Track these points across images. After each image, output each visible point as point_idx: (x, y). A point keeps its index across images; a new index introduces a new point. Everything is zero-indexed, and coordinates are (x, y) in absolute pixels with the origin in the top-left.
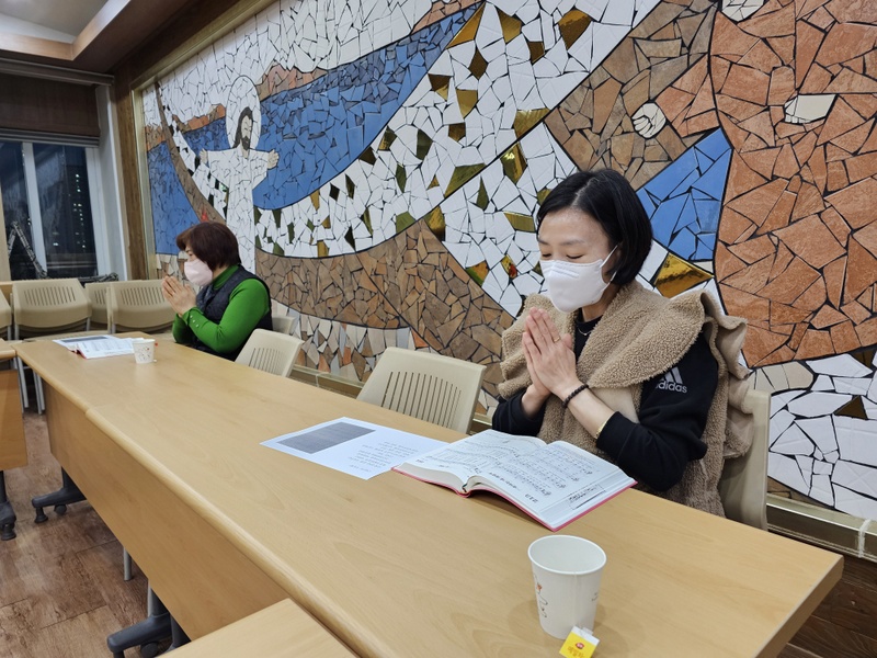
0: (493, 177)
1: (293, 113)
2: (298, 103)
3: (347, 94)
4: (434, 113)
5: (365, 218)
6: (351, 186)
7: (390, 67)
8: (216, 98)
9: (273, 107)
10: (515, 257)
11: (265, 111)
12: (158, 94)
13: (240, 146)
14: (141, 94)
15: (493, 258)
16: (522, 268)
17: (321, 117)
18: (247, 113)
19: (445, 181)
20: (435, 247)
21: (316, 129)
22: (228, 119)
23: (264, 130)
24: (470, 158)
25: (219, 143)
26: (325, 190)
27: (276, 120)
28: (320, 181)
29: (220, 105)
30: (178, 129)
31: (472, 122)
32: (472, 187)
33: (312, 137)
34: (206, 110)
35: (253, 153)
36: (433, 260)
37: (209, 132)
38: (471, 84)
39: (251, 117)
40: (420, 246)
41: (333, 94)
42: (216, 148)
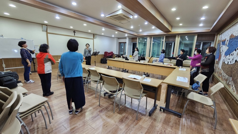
5: (233, 59)
6: (233, 54)
8: (226, 37)
11: (229, 41)
13: (226, 45)
14: (220, 35)
18: (228, 40)
22: (226, 41)
23: (228, 44)
25: (224, 45)
26: (231, 54)
28: (231, 53)
29: (226, 39)
33: (232, 46)
34: (224, 39)
37: (224, 42)
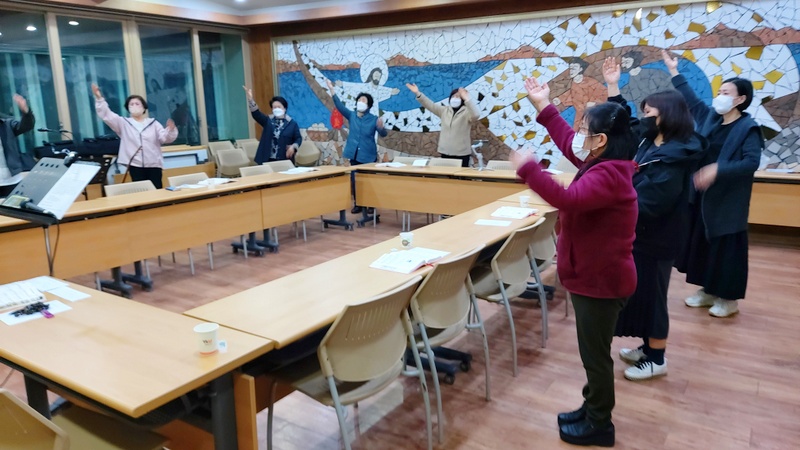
0: (509, 110)
1: (411, 76)
2: (414, 72)
3: (444, 75)
4: (487, 88)
7: (466, 70)
8: (353, 59)
9: (397, 71)
10: (516, 133)
12: (295, 47)
13: (371, 84)
15: (509, 133)
16: (519, 136)
17: (428, 80)
18: (377, 70)
19: (490, 109)
20: (484, 130)
21: (425, 84)
22: (361, 71)
24: (499, 103)
27: (399, 76)
29: (355, 63)
30: (314, 67)
31: (501, 93)
32: (501, 112)
34: (344, 63)
35: (380, 87)
36: (484, 134)
38: (501, 82)
39: (380, 71)
40: (478, 129)
41: (437, 73)
42: (350, 81)
